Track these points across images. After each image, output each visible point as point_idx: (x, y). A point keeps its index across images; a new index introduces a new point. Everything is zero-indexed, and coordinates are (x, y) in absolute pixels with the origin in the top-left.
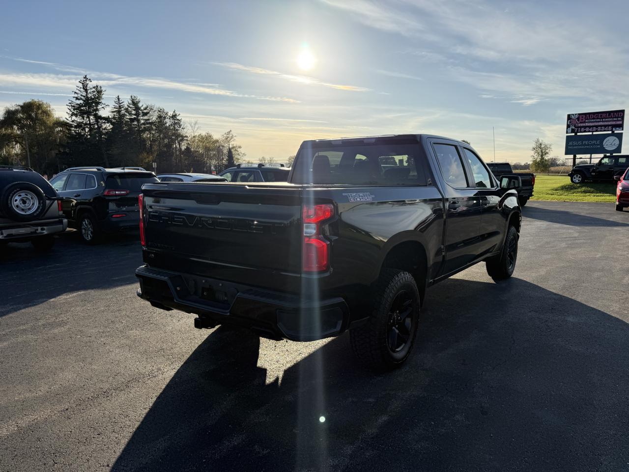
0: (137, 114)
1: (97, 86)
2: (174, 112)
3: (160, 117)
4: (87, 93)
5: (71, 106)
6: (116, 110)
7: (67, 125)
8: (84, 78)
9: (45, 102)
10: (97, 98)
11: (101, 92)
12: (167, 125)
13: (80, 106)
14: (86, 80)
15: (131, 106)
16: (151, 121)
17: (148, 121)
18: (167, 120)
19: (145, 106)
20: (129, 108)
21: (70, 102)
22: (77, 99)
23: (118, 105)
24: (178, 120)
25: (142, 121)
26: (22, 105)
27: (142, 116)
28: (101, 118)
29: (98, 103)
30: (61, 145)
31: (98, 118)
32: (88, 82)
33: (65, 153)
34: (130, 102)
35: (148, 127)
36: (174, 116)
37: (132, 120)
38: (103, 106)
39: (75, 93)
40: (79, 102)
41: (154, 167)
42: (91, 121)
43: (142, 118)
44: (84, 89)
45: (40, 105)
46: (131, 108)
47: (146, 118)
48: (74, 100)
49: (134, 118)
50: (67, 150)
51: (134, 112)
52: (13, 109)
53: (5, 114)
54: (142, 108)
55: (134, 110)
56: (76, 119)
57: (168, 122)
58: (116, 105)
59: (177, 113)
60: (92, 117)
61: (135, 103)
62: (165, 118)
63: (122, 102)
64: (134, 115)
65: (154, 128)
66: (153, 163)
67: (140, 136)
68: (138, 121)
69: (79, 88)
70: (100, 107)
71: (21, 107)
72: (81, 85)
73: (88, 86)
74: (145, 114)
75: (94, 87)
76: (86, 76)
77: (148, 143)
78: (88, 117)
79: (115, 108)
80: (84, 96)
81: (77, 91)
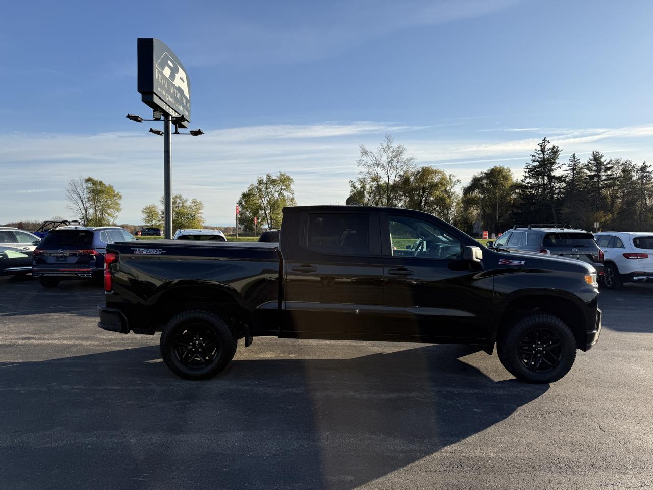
0: (598, 171)
1: (554, 147)
2: (644, 164)
3: (624, 171)
4: (544, 154)
5: (528, 168)
6: (571, 168)
7: (522, 187)
8: (543, 140)
9: (505, 168)
10: (553, 158)
11: (557, 151)
12: (634, 178)
13: (535, 167)
14: (544, 143)
15: (592, 162)
16: (615, 176)
17: (612, 176)
18: (633, 174)
19: (608, 161)
20: (590, 165)
21: (527, 165)
22: (534, 161)
23: (573, 163)
24: (649, 172)
25: (604, 178)
26: (487, 172)
27: (605, 171)
28: (554, 177)
29: (552, 164)
30: (514, 206)
31: (551, 178)
32: (546, 144)
33: (517, 213)
34: (592, 158)
35: (611, 183)
36: (643, 169)
37: (592, 177)
38: (558, 165)
39: (533, 156)
40: (535, 164)
41: (595, 227)
42: (546, 182)
43: (603, 173)
44: (541, 150)
45: (501, 170)
46: (591, 164)
47: (609, 173)
48: (531, 162)
49: (595, 174)
50: (520, 211)
51: (594, 168)
52: (479, 176)
53: (472, 181)
54: (605, 163)
55: (595, 166)
56: (531, 181)
57: (635, 176)
58: (571, 163)
59: (648, 164)
60: (546, 178)
61: (597, 159)
62: (631, 171)
63: (578, 160)
64: (595, 171)
65: (617, 182)
66: (595, 223)
67: (599, 193)
68: (599, 176)
69: (537, 151)
70: (554, 167)
71: (486, 173)
72: (539, 148)
73: (546, 148)
74: (607, 169)
75: (551, 149)
76: (545, 138)
77: (609, 201)
78: (543, 178)
79: (569, 166)
80: (541, 158)
81: (535, 154)
